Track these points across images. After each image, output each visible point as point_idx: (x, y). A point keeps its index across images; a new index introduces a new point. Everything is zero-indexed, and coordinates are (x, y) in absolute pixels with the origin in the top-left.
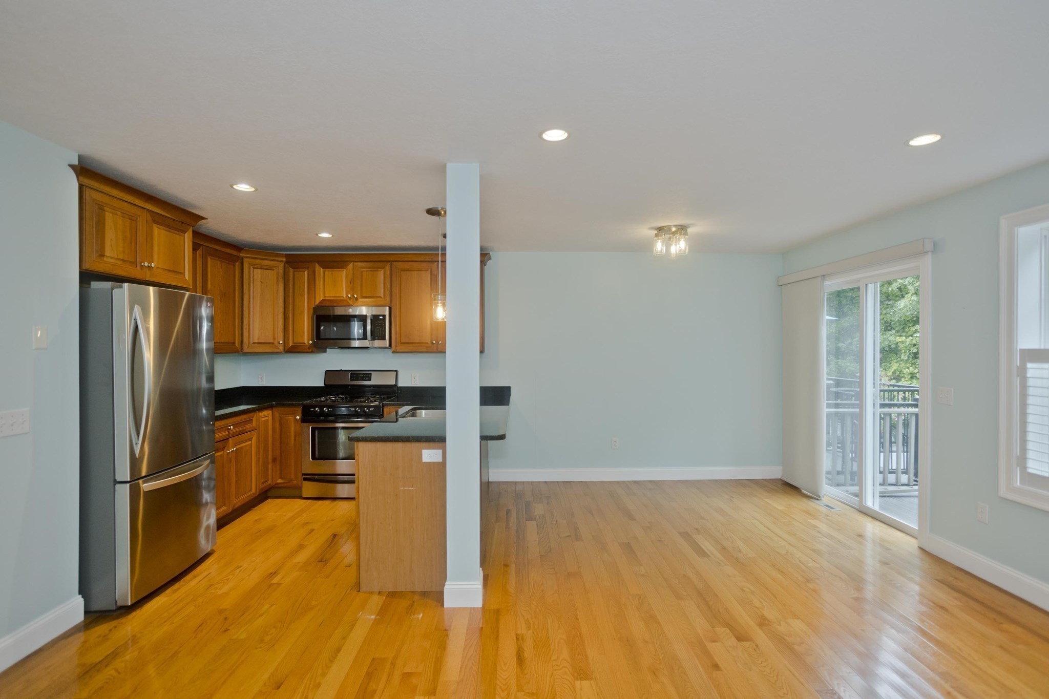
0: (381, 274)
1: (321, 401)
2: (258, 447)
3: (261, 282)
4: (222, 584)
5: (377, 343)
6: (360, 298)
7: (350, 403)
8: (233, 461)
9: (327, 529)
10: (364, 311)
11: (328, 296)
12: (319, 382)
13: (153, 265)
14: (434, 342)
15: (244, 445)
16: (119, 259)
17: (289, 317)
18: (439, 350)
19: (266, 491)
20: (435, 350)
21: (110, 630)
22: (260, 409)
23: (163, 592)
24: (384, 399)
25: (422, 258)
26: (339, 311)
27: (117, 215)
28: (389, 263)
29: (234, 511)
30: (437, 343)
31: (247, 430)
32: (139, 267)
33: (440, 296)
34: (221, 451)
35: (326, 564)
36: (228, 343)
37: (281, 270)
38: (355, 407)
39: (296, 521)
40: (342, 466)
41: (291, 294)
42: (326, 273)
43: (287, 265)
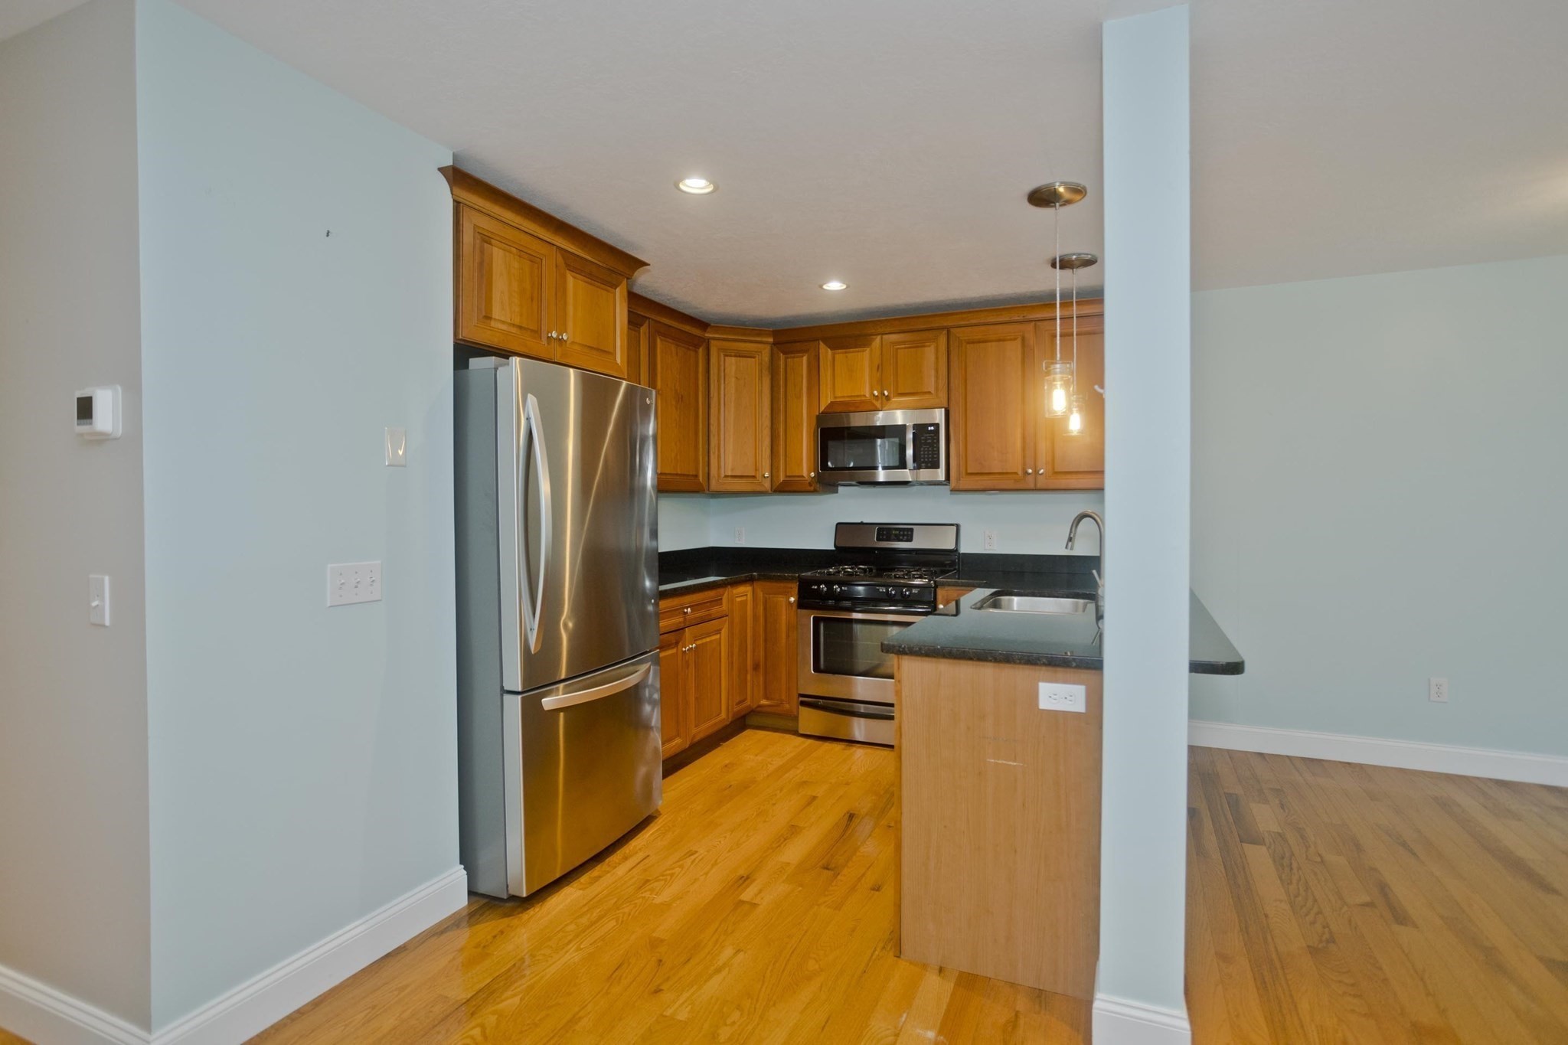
0: (929, 352)
1: (829, 574)
2: (731, 645)
3: (737, 378)
4: (663, 882)
5: (925, 474)
6: (894, 397)
7: (875, 579)
8: (692, 666)
9: (838, 800)
10: (899, 417)
11: (840, 395)
12: (827, 543)
13: (565, 338)
14: (1030, 471)
15: (708, 639)
16: (514, 325)
17: (779, 433)
18: (1039, 486)
19: (744, 717)
20: (1032, 486)
21: (495, 937)
22: (735, 583)
23: (576, 880)
24: (936, 574)
25: (1005, 318)
26: (858, 420)
27: (510, 252)
28: (945, 332)
29: (692, 746)
30: (1036, 472)
31: (713, 617)
32: (544, 341)
33: (1058, 366)
34: (673, 648)
35: (836, 876)
36: (688, 475)
37: (766, 357)
38: (887, 586)
39: (787, 775)
40: (863, 688)
41: (782, 396)
42: (837, 356)
43: (775, 349)
